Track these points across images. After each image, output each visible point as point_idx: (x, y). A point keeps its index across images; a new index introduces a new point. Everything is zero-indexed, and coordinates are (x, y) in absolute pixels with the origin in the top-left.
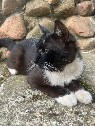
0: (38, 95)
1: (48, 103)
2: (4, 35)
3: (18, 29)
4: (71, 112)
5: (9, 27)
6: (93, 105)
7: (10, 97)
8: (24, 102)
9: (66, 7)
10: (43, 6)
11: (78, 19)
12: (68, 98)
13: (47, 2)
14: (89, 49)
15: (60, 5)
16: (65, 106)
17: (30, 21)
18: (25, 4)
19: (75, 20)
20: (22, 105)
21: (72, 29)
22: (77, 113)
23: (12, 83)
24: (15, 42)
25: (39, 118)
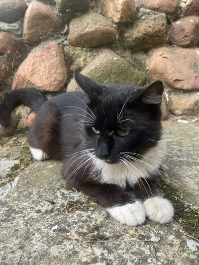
0: (78, 202)
1: (93, 216)
2: (26, 81)
3: (53, 72)
4: (133, 236)
5: (35, 66)
6: (174, 225)
7: (27, 201)
8: (52, 211)
9: (149, 29)
10: (102, 27)
11: (172, 52)
12: (130, 209)
13: (111, 19)
14: (194, 113)
15: (137, 25)
16: (123, 224)
17: (76, 55)
18: (68, 22)
19: (166, 56)
20: (47, 217)
21: (160, 73)
22: (142, 237)
23: (35, 175)
24: (46, 95)
25: (75, 241)
